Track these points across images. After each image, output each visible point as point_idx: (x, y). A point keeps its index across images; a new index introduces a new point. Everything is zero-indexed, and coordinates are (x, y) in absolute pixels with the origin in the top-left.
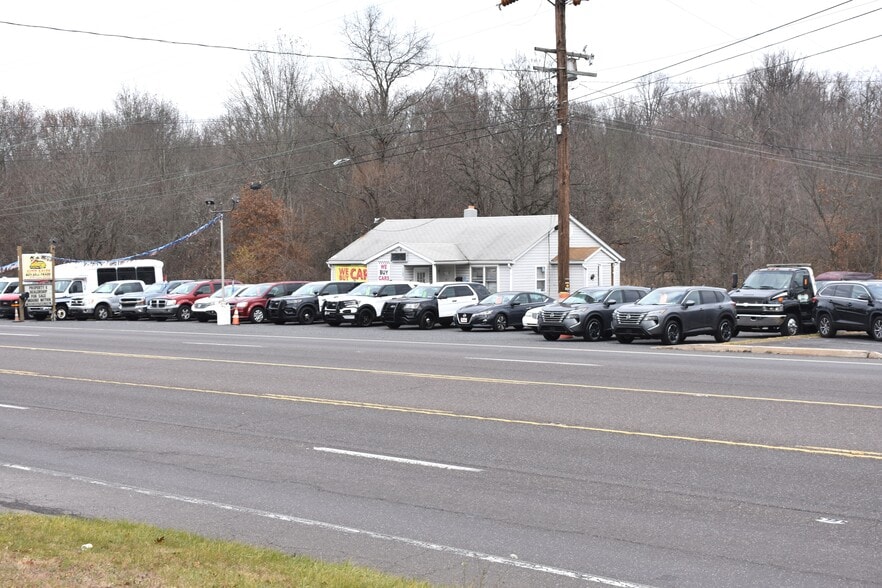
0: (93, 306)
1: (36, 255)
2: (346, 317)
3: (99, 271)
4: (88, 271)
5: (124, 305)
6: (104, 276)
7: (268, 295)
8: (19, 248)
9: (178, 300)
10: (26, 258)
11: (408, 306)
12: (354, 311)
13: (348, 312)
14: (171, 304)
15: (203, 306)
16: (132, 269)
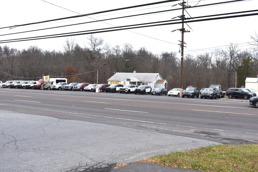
0: (58, 87)
1: (46, 76)
2: (126, 92)
3: (56, 80)
4: (54, 80)
5: (65, 87)
6: (57, 81)
7: (103, 87)
8: (43, 75)
9: (80, 87)
10: (44, 77)
11: (141, 90)
12: (127, 90)
13: (126, 91)
14: (79, 88)
15: (87, 88)
16: (62, 80)
